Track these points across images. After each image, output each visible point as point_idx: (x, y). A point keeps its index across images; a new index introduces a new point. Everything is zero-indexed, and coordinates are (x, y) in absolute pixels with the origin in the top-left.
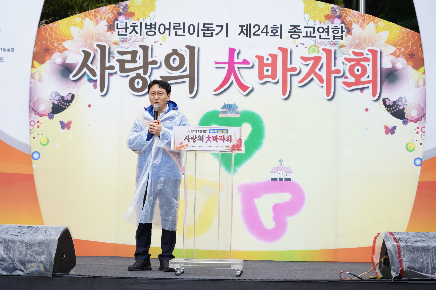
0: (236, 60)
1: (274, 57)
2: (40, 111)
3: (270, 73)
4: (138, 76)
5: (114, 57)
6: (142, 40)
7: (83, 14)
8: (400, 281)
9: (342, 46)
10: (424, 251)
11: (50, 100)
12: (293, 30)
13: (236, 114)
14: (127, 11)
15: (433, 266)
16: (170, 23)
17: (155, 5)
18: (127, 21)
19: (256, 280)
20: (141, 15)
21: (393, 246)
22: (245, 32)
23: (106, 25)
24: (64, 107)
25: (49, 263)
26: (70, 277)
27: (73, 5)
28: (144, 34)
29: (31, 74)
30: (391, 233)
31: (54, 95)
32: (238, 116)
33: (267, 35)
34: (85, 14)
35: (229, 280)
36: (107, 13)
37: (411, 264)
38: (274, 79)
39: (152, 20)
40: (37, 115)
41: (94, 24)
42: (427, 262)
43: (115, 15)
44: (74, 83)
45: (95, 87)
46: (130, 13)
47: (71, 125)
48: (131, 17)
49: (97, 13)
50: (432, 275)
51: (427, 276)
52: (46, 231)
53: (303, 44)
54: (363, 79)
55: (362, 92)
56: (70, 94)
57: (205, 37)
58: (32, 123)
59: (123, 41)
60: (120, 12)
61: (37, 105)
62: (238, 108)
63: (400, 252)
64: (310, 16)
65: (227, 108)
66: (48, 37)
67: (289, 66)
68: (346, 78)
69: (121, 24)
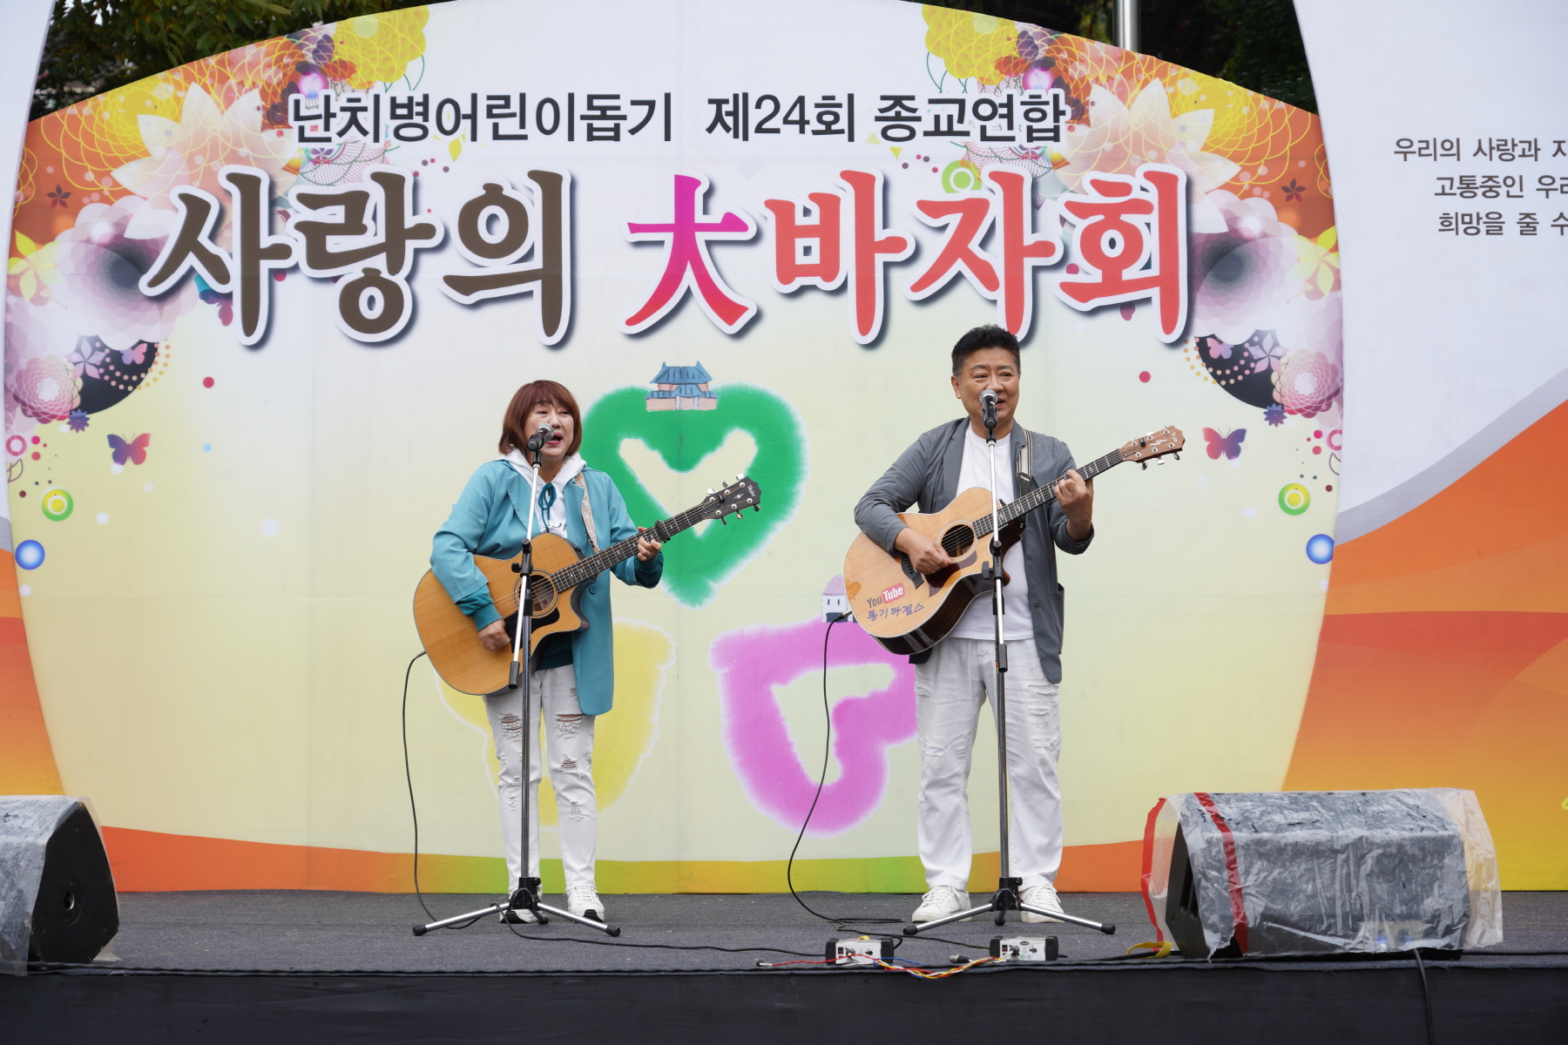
0: (700, 218)
1: (828, 204)
2: (41, 404)
3: (815, 258)
4: (371, 277)
5: (286, 216)
6: (382, 155)
7: (178, 73)
8: (1234, 965)
9: (1059, 164)
10: (1318, 858)
11: (75, 364)
12: (892, 113)
13: (702, 400)
14: (330, 57)
15: (1348, 910)
16: (474, 97)
17: (422, 35)
18: (330, 92)
19: (737, 973)
20: (378, 70)
21: (1209, 842)
22: (729, 121)
23: (258, 109)
24: (121, 387)
25: (16, 927)
26: (88, 975)
27: (162, 45)
28: (387, 136)
29: (9, 277)
30: (1205, 799)
31: (87, 349)
32: (711, 405)
33: (802, 131)
34: (186, 71)
35: (644, 974)
36: (261, 66)
37: (1272, 903)
38: (829, 277)
39: (412, 88)
40: (30, 416)
41: (218, 105)
42: (1329, 896)
43: (289, 74)
44: (155, 306)
45: (226, 317)
46: (340, 66)
47: (146, 449)
48: (343, 77)
49: (228, 69)
50: (1347, 941)
51: (1331, 945)
52: (7, 815)
53: (927, 159)
54: (1131, 273)
55: (1127, 317)
56: (141, 342)
57: (595, 142)
58: (16, 446)
59: (316, 162)
60: (307, 62)
61: (29, 382)
62: (710, 379)
63: (1234, 861)
64: (947, 63)
65: (671, 380)
66: (63, 151)
67: (880, 234)
68: (1073, 269)
69: (311, 103)
